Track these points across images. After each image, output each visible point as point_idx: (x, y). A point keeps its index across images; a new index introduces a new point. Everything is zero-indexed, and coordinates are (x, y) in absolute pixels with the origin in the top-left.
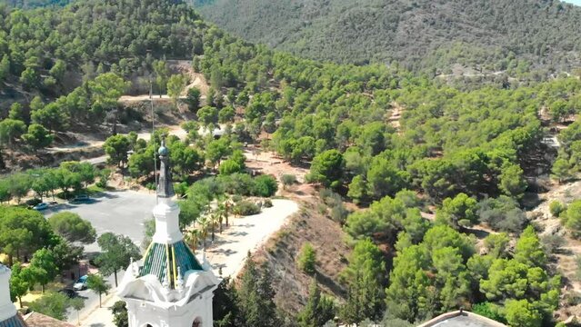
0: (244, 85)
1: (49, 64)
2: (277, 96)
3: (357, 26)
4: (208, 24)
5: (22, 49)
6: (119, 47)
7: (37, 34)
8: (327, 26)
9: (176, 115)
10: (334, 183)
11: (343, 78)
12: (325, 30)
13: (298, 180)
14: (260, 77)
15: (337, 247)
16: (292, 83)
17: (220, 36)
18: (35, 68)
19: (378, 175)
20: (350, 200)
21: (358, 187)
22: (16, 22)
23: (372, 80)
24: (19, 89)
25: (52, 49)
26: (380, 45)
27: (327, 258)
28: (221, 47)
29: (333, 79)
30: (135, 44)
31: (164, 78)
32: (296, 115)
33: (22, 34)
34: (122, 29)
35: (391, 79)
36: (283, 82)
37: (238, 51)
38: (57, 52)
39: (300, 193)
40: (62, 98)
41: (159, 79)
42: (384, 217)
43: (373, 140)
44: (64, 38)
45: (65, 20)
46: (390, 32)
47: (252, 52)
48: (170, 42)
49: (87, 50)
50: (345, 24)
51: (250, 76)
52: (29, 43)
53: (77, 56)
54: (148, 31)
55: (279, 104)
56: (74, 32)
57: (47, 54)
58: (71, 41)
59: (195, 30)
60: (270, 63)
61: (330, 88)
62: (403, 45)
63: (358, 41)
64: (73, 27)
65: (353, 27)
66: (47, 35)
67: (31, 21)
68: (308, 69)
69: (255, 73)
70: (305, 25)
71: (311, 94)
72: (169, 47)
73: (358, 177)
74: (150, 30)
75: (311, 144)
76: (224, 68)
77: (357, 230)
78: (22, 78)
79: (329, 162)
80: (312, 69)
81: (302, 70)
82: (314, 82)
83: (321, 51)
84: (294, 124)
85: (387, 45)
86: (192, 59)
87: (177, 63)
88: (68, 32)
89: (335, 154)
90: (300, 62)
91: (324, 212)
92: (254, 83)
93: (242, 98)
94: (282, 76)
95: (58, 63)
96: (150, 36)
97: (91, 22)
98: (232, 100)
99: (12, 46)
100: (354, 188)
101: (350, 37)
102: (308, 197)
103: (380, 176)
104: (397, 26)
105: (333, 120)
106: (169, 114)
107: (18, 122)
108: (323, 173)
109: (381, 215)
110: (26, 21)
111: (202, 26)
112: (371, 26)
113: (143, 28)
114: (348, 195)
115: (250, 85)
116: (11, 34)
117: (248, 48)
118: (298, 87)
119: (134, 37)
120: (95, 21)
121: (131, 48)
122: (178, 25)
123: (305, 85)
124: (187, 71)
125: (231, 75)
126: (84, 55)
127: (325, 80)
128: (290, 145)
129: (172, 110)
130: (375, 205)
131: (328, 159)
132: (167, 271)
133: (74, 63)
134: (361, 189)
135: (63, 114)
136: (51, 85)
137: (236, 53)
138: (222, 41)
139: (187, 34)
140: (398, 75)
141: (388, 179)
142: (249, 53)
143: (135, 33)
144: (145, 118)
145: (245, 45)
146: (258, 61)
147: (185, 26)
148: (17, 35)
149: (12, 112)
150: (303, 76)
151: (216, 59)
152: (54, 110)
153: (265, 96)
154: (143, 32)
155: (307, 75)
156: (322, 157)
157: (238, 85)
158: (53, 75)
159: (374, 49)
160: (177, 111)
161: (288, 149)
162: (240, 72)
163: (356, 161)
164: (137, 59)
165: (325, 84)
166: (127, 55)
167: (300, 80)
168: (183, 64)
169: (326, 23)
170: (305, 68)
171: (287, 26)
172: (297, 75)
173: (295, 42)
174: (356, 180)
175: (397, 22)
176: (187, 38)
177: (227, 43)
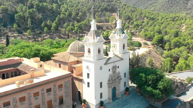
0: (132, 19)
1: (78, 14)
2: (143, 22)
3: (173, 3)
4: (122, 2)
5: (71, 9)
6: (96, 9)
7: (75, 6)
8: (162, 3)
9: (111, 28)
10: (160, 45)
11: (166, 17)
12: (161, 4)
13: (149, 44)
14: (138, 17)
15: (159, 61)
16: (148, 18)
17: (126, 5)
18: (75, 14)
19: (175, 42)
20: (165, 50)
21: (168, 46)
22: (69, 2)
23: (177, 18)
24: (71, 20)
25: (79, 10)
26: (181, 9)
27: (156, 62)
28: (126, 9)
29: (162, 18)
30: (101, 8)
31: (108, 17)
32: (149, 27)
33: (71, 6)
34: (97, 4)
35: (184, 18)
36: (145, 18)
37: (131, 9)
38: (80, 10)
39: (149, 47)
40: (82, 22)
41: (107, 18)
42: (175, 54)
43: (174, 34)
44: (82, 7)
45: (81, 2)
46: (185, 4)
47: (135, 10)
48: (110, 7)
49: (87, 10)
50: (169, 2)
51: (135, 16)
52: (73, 8)
53: (85, 12)
54: (104, 5)
55: (143, 24)
56: (84, 5)
57: (77, 11)
58: (83, 8)
59: (118, 4)
60: (141, 13)
61: (161, 20)
62: (190, 9)
63: (173, 7)
64: (84, 4)
65: (172, 3)
66: (77, 6)
67: (73, 2)
68: (154, 15)
69: (136, 16)
70: (154, 3)
71: (155, 22)
72: (110, 9)
73: (168, 43)
74: (105, 4)
75: (153, 34)
76: (127, 14)
77: (166, 56)
78: (72, 17)
79: (159, 38)
80: (155, 15)
81: (152, 15)
82: (156, 18)
83: (159, 11)
84: (148, 29)
85: (184, 9)
86: (117, 12)
87: (112, 14)
88: (82, 5)
89: (161, 36)
90: (151, 13)
91: (156, 52)
92: (135, 18)
93: (132, 23)
94: (145, 16)
95: (80, 14)
96: (105, 6)
97: (88, 2)
98: (128, 23)
99: (69, 9)
100: (167, 46)
101: (170, 6)
102: (151, 49)
103: (176, 42)
104: (188, 2)
105: (161, 28)
106: (110, 28)
107: (72, 27)
108: (157, 42)
109: (174, 53)
110: (72, 2)
111: (120, 3)
112: (178, 3)
113: (103, 4)
114: (165, 48)
115: (134, 19)
116: (68, 6)
117: (134, 9)
118: (150, 19)
119: (100, 7)
120: (90, 2)
121: (99, 10)
122: (113, 3)
123: (153, 19)
124: (115, 16)
125: (129, 16)
126: (87, 12)
127: (160, 18)
128: (146, 34)
129: (111, 26)
130: (173, 50)
131: (158, 38)
132: (119, 33)
133: (84, 14)
134: (169, 46)
135: (83, 26)
136: (79, 19)
137: (130, 10)
138: (126, 7)
139: (115, 5)
140: (186, 17)
141: (178, 43)
142: (134, 10)
143: (101, 5)
144: (103, 28)
145: (133, 8)
146: (137, 12)
147: (115, 3)
148: (70, 6)
149: (70, 25)
150: (152, 16)
151: (124, 12)
152: (81, 25)
153: (139, 22)
154: (103, 5)
155: (154, 16)
156: (157, 37)
157: (131, 19)
158: (79, 16)
159: (179, 10)
160: (112, 27)
161: (146, 35)
162: (131, 16)
163: (168, 38)
164: (101, 13)
165: (160, 19)
166: (98, 12)
167: (151, 17)
168: (114, 14)
169: (162, 2)
170: (153, 14)
171: (148, 4)
172: (150, 16)
173: (150, 8)
174: (167, 44)
175: (188, 1)
176: (115, 6)
177: (127, 7)
